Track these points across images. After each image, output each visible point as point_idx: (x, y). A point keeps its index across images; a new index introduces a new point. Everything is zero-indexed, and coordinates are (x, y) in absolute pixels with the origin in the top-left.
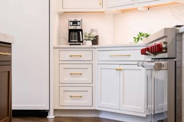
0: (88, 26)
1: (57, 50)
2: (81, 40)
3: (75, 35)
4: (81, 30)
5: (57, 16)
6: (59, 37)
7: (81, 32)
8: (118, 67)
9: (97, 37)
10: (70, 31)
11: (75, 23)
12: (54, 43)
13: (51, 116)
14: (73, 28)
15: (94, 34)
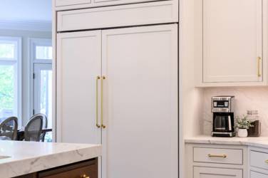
0: (244, 107)
1: (190, 147)
2: (230, 129)
7: (229, 117)
9: (255, 123)
10: (216, 114)
11: (221, 103)
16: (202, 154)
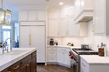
0: (55, 40)
1: (47, 48)
3: (52, 43)
4: (53, 41)
5: (47, 38)
6: (48, 43)
8: (63, 52)
9: (57, 43)
10: (50, 42)
11: (52, 40)
12: (47, 46)
13: (46, 64)
14: (51, 41)
15: (57, 42)
16: (49, 49)
